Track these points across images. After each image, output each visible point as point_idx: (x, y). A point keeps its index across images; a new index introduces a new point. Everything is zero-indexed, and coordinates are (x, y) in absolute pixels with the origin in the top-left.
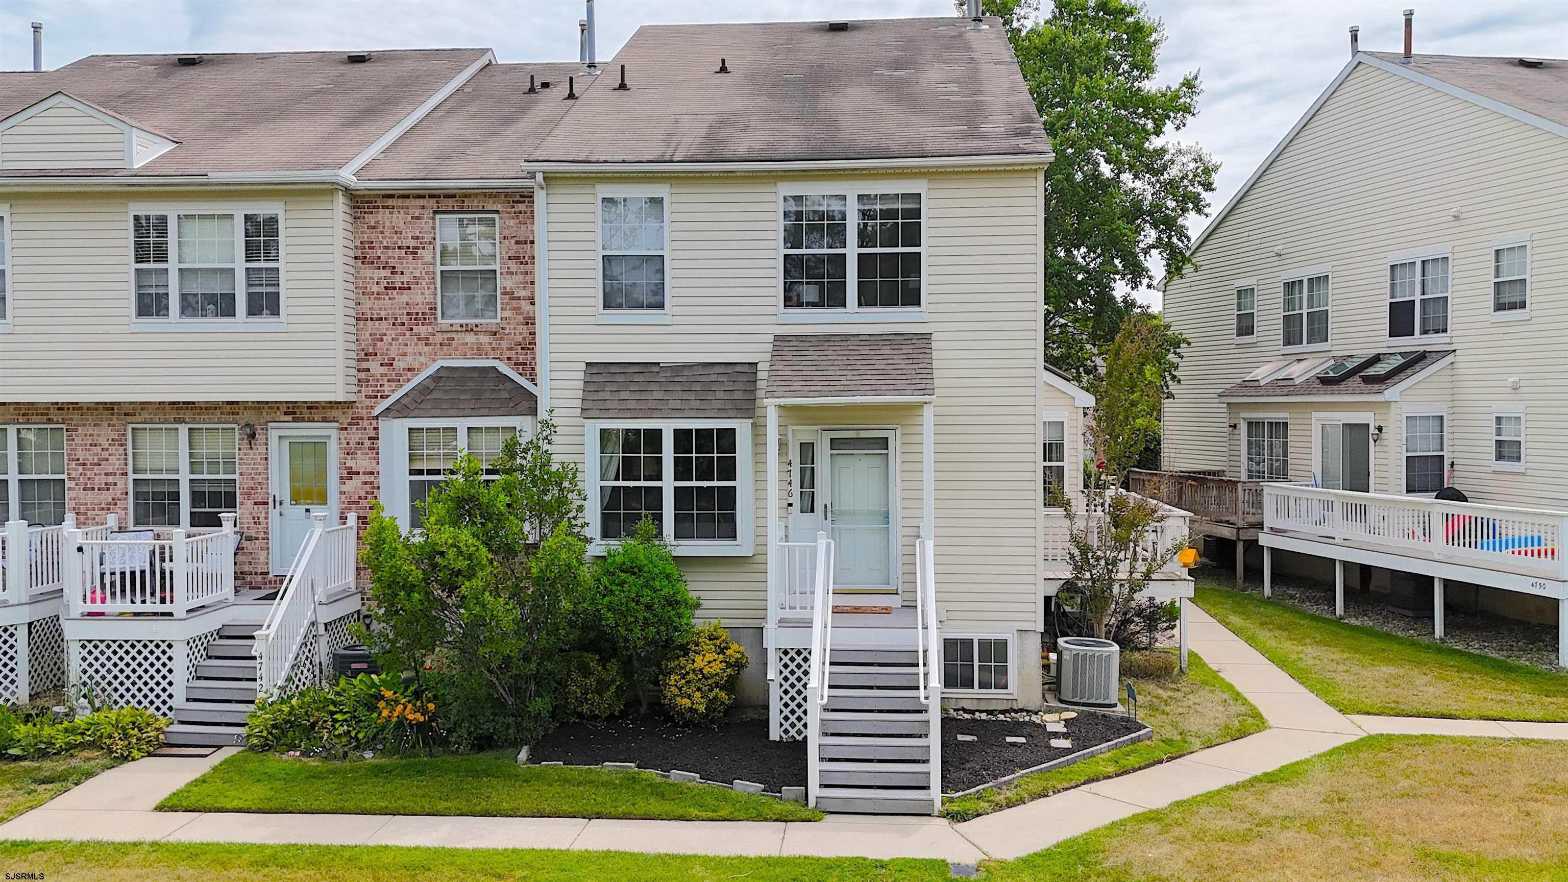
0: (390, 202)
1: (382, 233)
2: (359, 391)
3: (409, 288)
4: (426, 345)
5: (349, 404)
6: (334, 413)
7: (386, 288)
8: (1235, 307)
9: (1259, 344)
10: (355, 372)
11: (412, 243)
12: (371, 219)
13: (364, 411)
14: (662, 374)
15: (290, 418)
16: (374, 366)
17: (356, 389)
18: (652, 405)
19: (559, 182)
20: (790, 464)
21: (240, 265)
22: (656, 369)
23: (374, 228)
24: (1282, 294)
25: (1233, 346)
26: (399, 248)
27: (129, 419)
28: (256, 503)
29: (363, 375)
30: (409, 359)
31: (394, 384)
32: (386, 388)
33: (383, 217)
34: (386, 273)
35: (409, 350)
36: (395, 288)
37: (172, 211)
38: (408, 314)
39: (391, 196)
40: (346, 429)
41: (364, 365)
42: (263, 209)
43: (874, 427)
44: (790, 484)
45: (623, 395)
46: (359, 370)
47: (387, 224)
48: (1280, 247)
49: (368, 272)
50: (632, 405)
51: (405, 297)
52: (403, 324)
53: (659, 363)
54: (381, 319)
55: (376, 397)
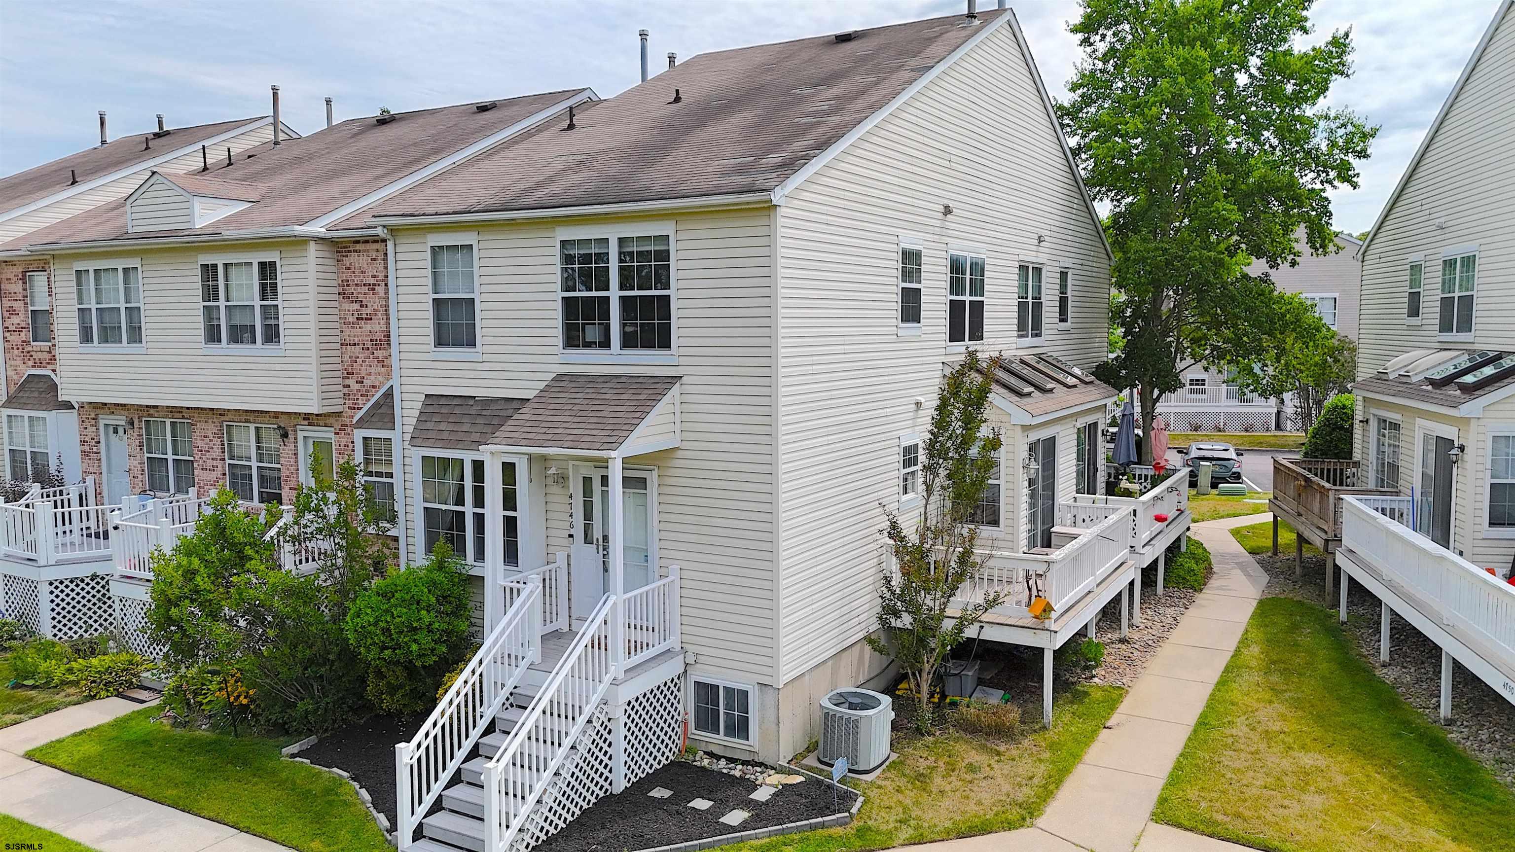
0: (358, 247)
1: (354, 272)
2: (345, 404)
3: (371, 319)
4: (383, 366)
5: (339, 414)
6: (331, 420)
7: (357, 319)
8: (1408, 283)
9: (1424, 327)
10: (340, 387)
11: (372, 281)
12: (347, 261)
13: (348, 420)
14: (474, 408)
15: (306, 422)
16: (351, 382)
17: (342, 401)
18: (460, 436)
19: (404, 233)
20: (571, 497)
21: (257, 303)
22: (471, 402)
23: (349, 268)
24: (1440, 273)
25: (1405, 327)
26: (364, 285)
27: (223, 418)
28: (290, 489)
29: (346, 390)
30: (372, 378)
31: (365, 398)
32: (360, 402)
33: (352, 259)
34: (356, 306)
35: (373, 370)
36: (362, 319)
37: (219, 260)
38: (371, 340)
39: (358, 242)
40: (338, 434)
41: (347, 382)
42: (267, 257)
43: (636, 466)
44: (571, 516)
45: (443, 426)
46: (344, 386)
47: (357, 265)
48: (1442, 220)
49: (346, 306)
50: (445, 435)
51: (368, 327)
52: (368, 349)
53: (475, 397)
54: (355, 345)
55: (354, 408)
